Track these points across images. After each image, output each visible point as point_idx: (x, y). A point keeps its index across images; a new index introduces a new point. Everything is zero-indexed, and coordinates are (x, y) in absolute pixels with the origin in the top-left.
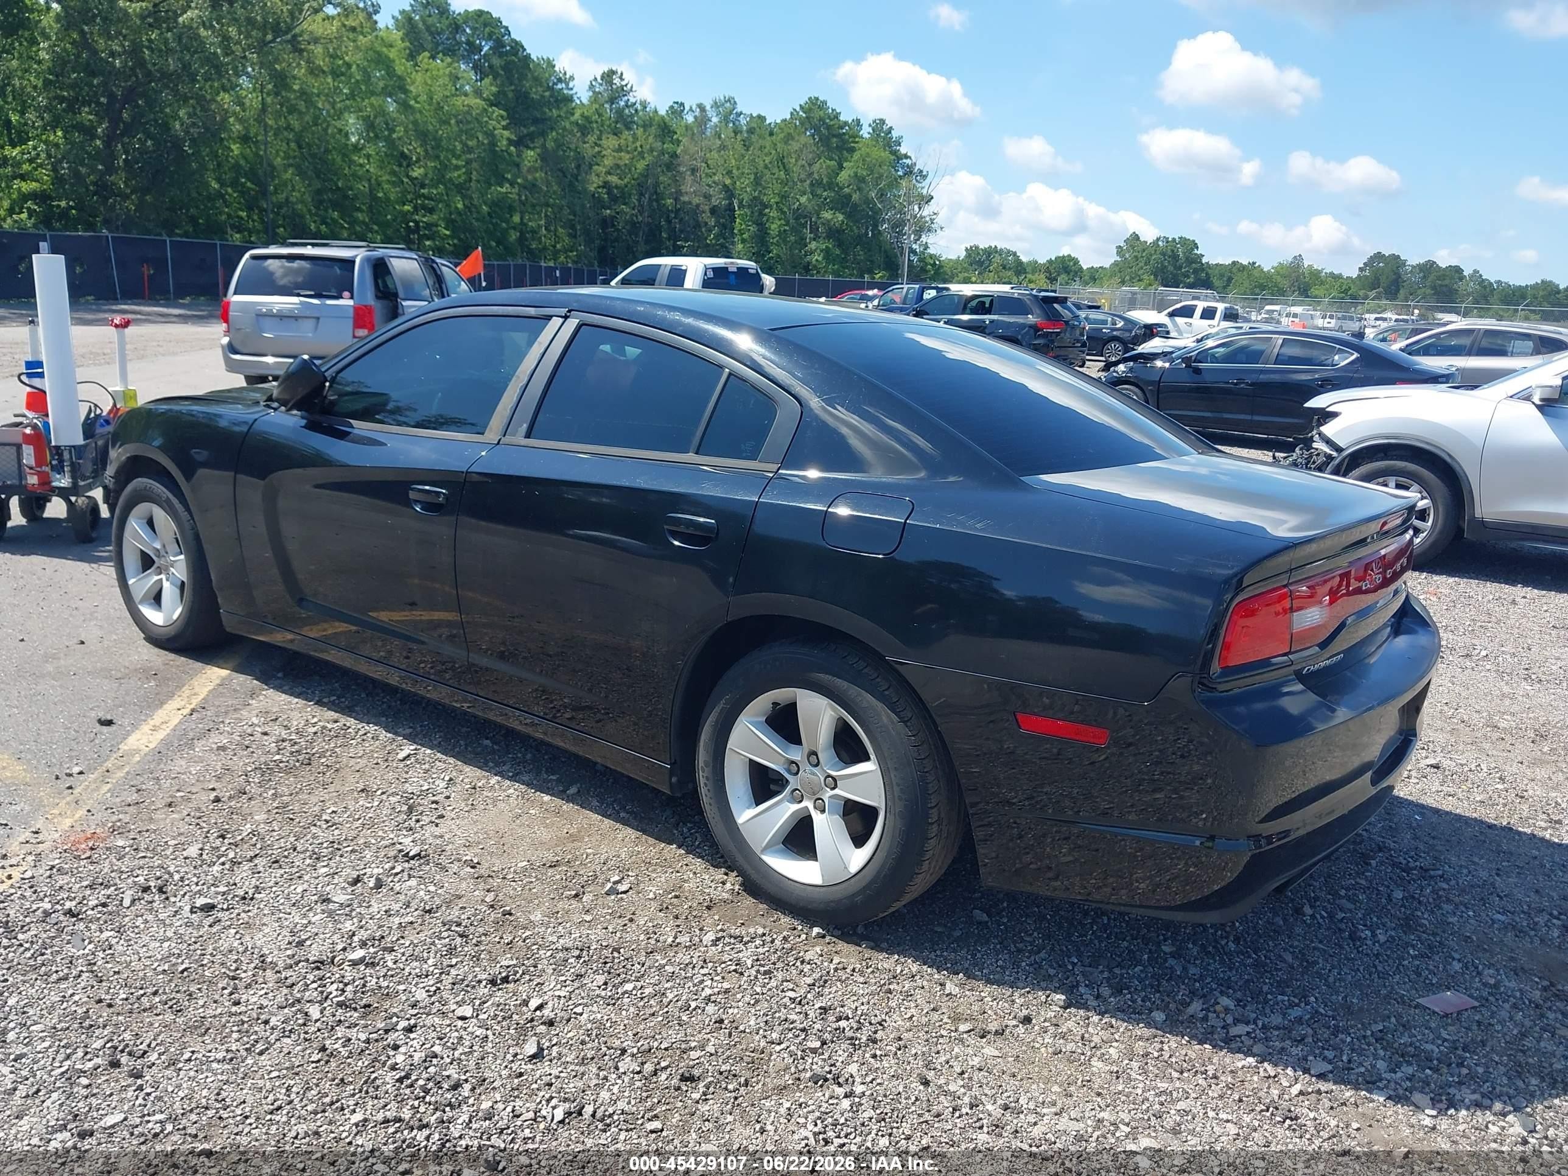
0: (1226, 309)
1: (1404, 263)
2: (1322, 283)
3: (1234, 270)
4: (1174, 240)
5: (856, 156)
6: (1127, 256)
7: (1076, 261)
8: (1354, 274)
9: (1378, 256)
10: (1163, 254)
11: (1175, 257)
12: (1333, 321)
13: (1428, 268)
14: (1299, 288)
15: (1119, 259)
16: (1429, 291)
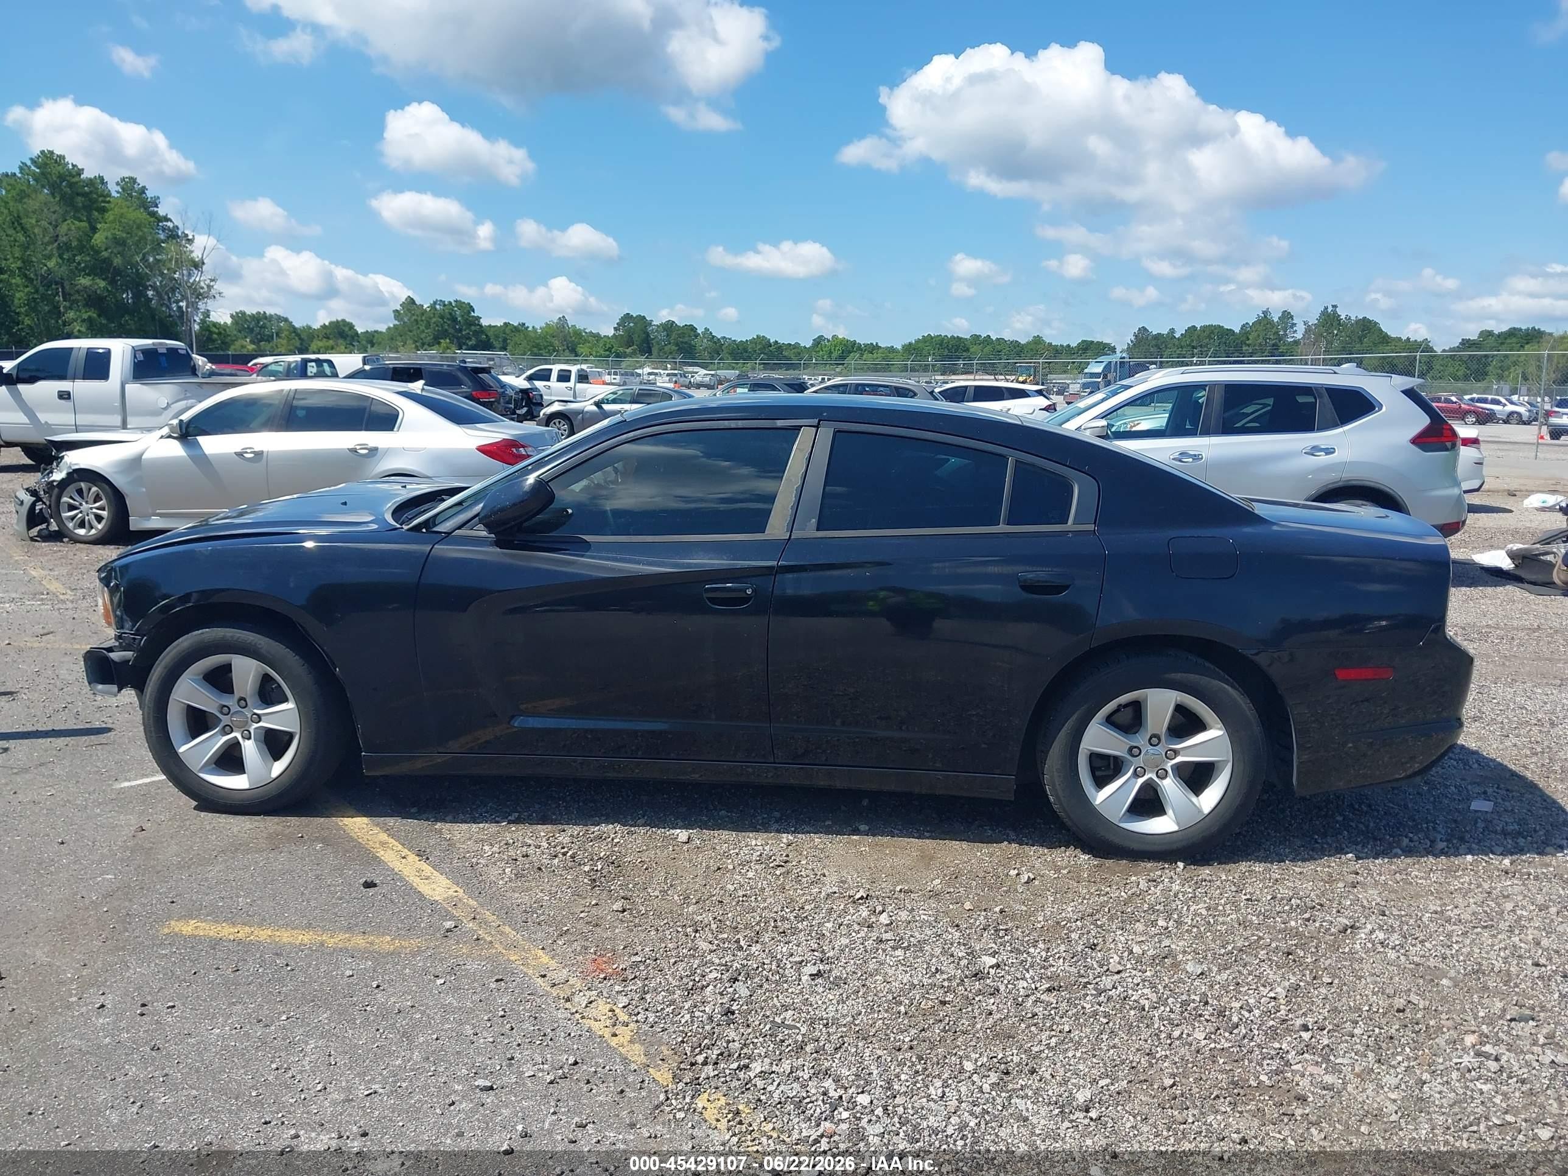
0: (578, 370)
1: (650, 323)
2: (586, 341)
3: (508, 331)
4: (450, 303)
5: (110, 216)
6: (406, 319)
7: (351, 326)
8: (611, 332)
9: (627, 317)
10: (442, 317)
11: (454, 320)
12: (618, 377)
13: (669, 327)
14: (568, 348)
15: (397, 323)
16: (674, 348)
